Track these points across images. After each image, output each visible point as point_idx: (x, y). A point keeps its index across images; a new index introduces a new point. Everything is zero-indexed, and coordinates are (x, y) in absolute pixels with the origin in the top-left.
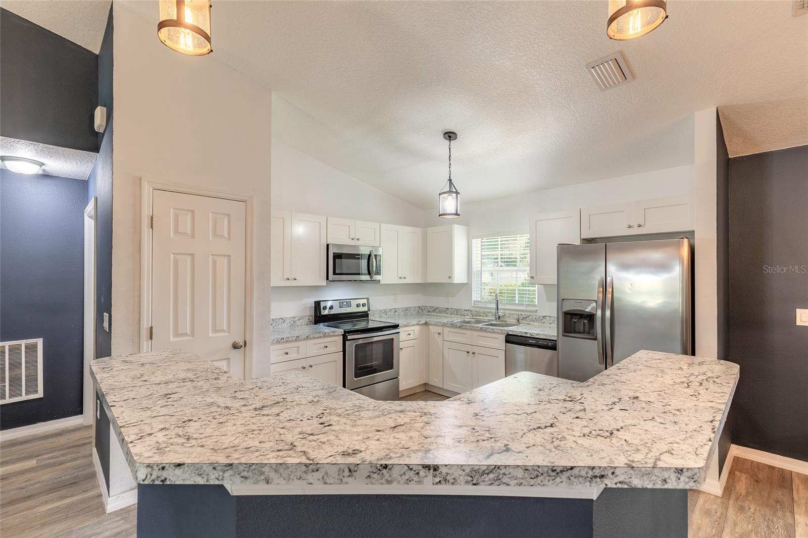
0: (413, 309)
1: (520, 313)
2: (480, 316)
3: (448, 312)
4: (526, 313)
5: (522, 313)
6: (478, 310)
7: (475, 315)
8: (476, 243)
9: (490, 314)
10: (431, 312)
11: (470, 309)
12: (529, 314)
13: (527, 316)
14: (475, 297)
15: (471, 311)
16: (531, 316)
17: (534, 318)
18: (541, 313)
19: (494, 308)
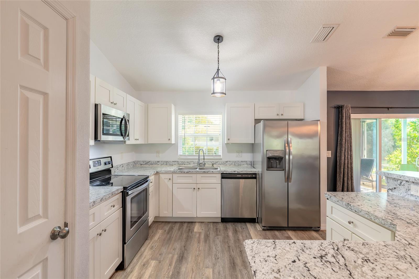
0: (131, 164)
1: (212, 160)
2: (185, 164)
3: (159, 163)
4: (215, 160)
5: (213, 160)
6: (182, 160)
7: (181, 164)
8: (180, 117)
9: (192, 162)
10: (144, 165)
11: (177, 161)
12: (218, 161)
13: (216, 162)
14: (180, 152)
15: (178, 161)
16: (219, 162)
17: (220, 163)
18: (225, 160)
19: (197, 159)
